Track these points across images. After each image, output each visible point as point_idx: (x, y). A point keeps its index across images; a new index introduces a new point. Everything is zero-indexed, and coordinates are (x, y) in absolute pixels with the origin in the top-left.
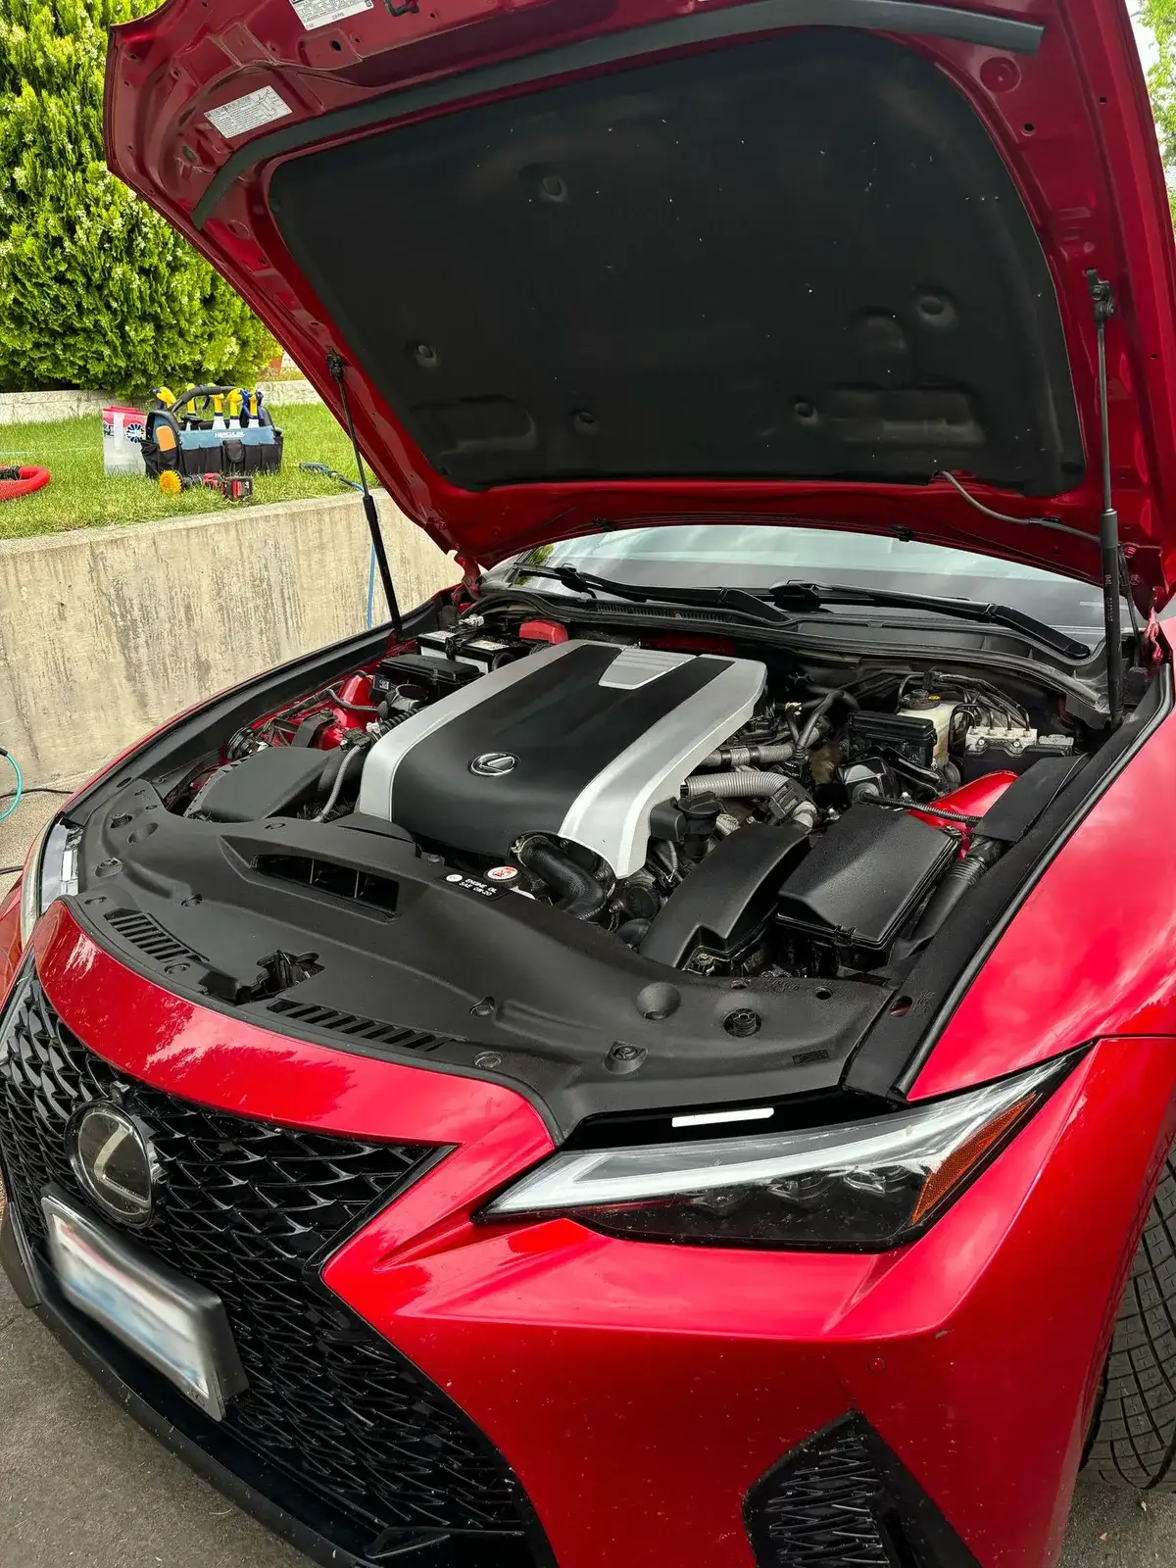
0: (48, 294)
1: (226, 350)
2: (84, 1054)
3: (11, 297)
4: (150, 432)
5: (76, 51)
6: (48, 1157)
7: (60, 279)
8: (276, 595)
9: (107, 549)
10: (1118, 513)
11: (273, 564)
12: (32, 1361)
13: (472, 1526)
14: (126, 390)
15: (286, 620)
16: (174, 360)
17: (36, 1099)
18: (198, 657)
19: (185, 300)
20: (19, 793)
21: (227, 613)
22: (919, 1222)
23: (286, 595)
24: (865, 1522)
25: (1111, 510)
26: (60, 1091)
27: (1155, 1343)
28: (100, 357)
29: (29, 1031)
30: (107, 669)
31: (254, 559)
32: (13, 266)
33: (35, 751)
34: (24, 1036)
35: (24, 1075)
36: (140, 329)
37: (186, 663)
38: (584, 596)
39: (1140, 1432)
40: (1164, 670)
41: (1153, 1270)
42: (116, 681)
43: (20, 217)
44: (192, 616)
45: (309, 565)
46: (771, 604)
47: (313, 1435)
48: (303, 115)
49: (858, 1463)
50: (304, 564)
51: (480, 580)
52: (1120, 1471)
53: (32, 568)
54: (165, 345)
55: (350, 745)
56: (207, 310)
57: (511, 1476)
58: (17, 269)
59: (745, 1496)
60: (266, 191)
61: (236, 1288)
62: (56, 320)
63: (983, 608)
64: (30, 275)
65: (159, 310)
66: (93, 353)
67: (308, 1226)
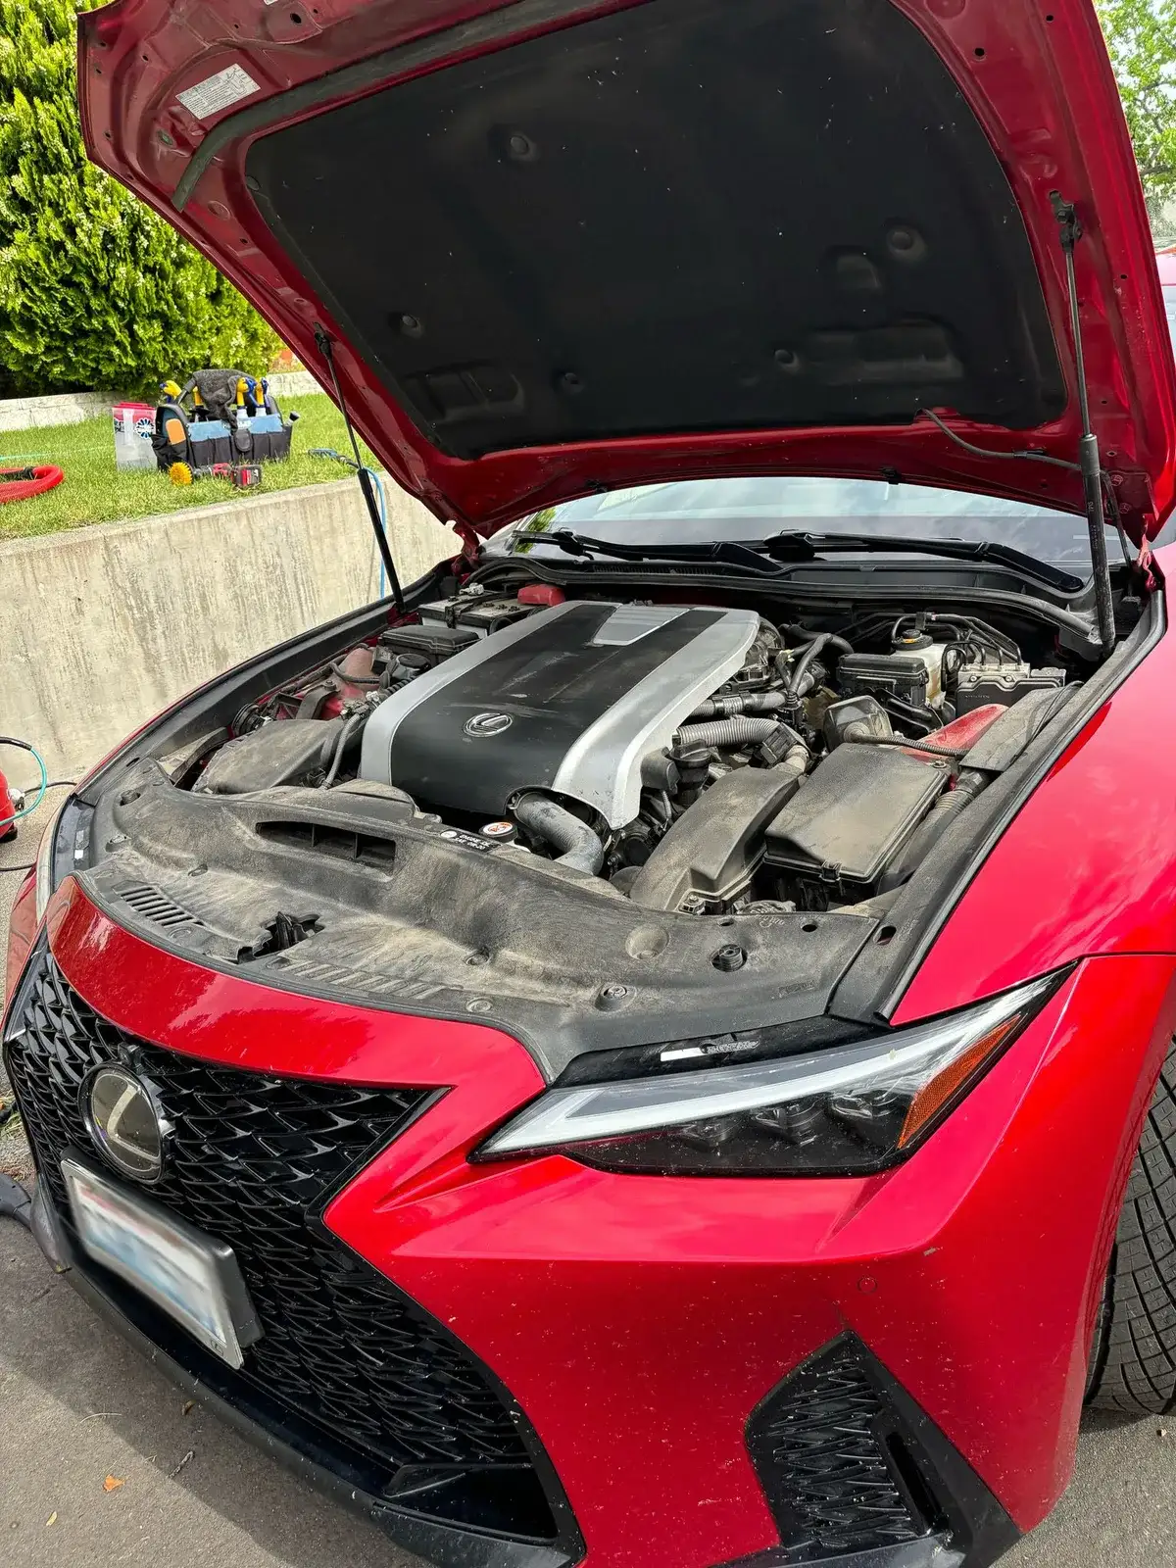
0: (56, 298)
1: (232, 343)
2: (94, 1019)
3: (19, 301)
4: (160, 425)
5: (66, 55)
6: (66, 1121)
7: (66, 282)
8: (290, 582)
9: (121, 544)
10: (1098, 439)
11: (285, 551)
12: (67, 1328)
13: (484, 1460)
14: (138, 390)
15: (301, 604)
16: (184, 356)
17: (51, 1065)
18: (215, 646)
19: (191, 296)
20: (44, 786)
21: (243, 600)
22: (907, 1144)
23: (299, 581)
24: (868, 1444)
25: (1090, 435)
26: (73, 1056)
27: (1159, 1264)
28: (110, 359)
29: (44, 1002)
30: (126, 661)
31: (266, 547)
32: (20, 271)
33: (59, 743)
34: (39, 1006)
35: (40, 1045)
36: (147, 327)
37: (204, 651)
38: (582, 559)
39: (1150, 1355)
40: (1156, 597)
41: (1154, 1191)
42: (135, 672)
43: (23, 224)
44: (207, 605)
45: (322, 550)
46: (766, 556)
47: (328, 1378)
48: (271, 90)
49: (855, 1384)
50: (317, 549)
51: (481, 549)
52: (1133, 1395)
53: (49, 565)
54: (173, 342)
55: (350, 714)
56: (213, 304)
57: (516, 1408)
58: (23, 273)
59: (746, 1420)
60: (242, 171)
61: (246, 1237)
62: (66, 323)
63: (975, 546)
64: (37, 280)
65: (165, 307)
66: (104, 353)
67: (310, 1173)
